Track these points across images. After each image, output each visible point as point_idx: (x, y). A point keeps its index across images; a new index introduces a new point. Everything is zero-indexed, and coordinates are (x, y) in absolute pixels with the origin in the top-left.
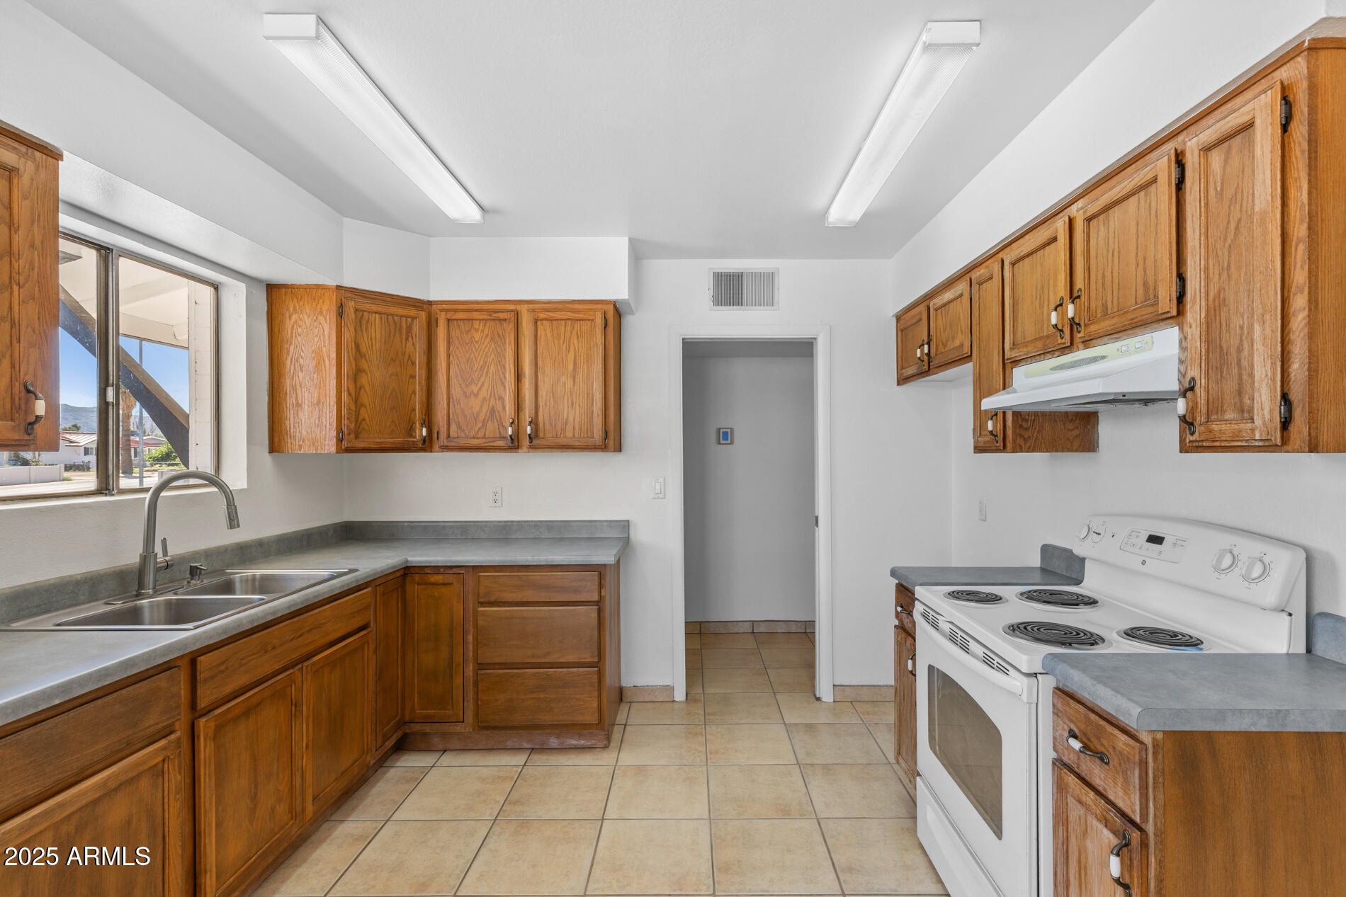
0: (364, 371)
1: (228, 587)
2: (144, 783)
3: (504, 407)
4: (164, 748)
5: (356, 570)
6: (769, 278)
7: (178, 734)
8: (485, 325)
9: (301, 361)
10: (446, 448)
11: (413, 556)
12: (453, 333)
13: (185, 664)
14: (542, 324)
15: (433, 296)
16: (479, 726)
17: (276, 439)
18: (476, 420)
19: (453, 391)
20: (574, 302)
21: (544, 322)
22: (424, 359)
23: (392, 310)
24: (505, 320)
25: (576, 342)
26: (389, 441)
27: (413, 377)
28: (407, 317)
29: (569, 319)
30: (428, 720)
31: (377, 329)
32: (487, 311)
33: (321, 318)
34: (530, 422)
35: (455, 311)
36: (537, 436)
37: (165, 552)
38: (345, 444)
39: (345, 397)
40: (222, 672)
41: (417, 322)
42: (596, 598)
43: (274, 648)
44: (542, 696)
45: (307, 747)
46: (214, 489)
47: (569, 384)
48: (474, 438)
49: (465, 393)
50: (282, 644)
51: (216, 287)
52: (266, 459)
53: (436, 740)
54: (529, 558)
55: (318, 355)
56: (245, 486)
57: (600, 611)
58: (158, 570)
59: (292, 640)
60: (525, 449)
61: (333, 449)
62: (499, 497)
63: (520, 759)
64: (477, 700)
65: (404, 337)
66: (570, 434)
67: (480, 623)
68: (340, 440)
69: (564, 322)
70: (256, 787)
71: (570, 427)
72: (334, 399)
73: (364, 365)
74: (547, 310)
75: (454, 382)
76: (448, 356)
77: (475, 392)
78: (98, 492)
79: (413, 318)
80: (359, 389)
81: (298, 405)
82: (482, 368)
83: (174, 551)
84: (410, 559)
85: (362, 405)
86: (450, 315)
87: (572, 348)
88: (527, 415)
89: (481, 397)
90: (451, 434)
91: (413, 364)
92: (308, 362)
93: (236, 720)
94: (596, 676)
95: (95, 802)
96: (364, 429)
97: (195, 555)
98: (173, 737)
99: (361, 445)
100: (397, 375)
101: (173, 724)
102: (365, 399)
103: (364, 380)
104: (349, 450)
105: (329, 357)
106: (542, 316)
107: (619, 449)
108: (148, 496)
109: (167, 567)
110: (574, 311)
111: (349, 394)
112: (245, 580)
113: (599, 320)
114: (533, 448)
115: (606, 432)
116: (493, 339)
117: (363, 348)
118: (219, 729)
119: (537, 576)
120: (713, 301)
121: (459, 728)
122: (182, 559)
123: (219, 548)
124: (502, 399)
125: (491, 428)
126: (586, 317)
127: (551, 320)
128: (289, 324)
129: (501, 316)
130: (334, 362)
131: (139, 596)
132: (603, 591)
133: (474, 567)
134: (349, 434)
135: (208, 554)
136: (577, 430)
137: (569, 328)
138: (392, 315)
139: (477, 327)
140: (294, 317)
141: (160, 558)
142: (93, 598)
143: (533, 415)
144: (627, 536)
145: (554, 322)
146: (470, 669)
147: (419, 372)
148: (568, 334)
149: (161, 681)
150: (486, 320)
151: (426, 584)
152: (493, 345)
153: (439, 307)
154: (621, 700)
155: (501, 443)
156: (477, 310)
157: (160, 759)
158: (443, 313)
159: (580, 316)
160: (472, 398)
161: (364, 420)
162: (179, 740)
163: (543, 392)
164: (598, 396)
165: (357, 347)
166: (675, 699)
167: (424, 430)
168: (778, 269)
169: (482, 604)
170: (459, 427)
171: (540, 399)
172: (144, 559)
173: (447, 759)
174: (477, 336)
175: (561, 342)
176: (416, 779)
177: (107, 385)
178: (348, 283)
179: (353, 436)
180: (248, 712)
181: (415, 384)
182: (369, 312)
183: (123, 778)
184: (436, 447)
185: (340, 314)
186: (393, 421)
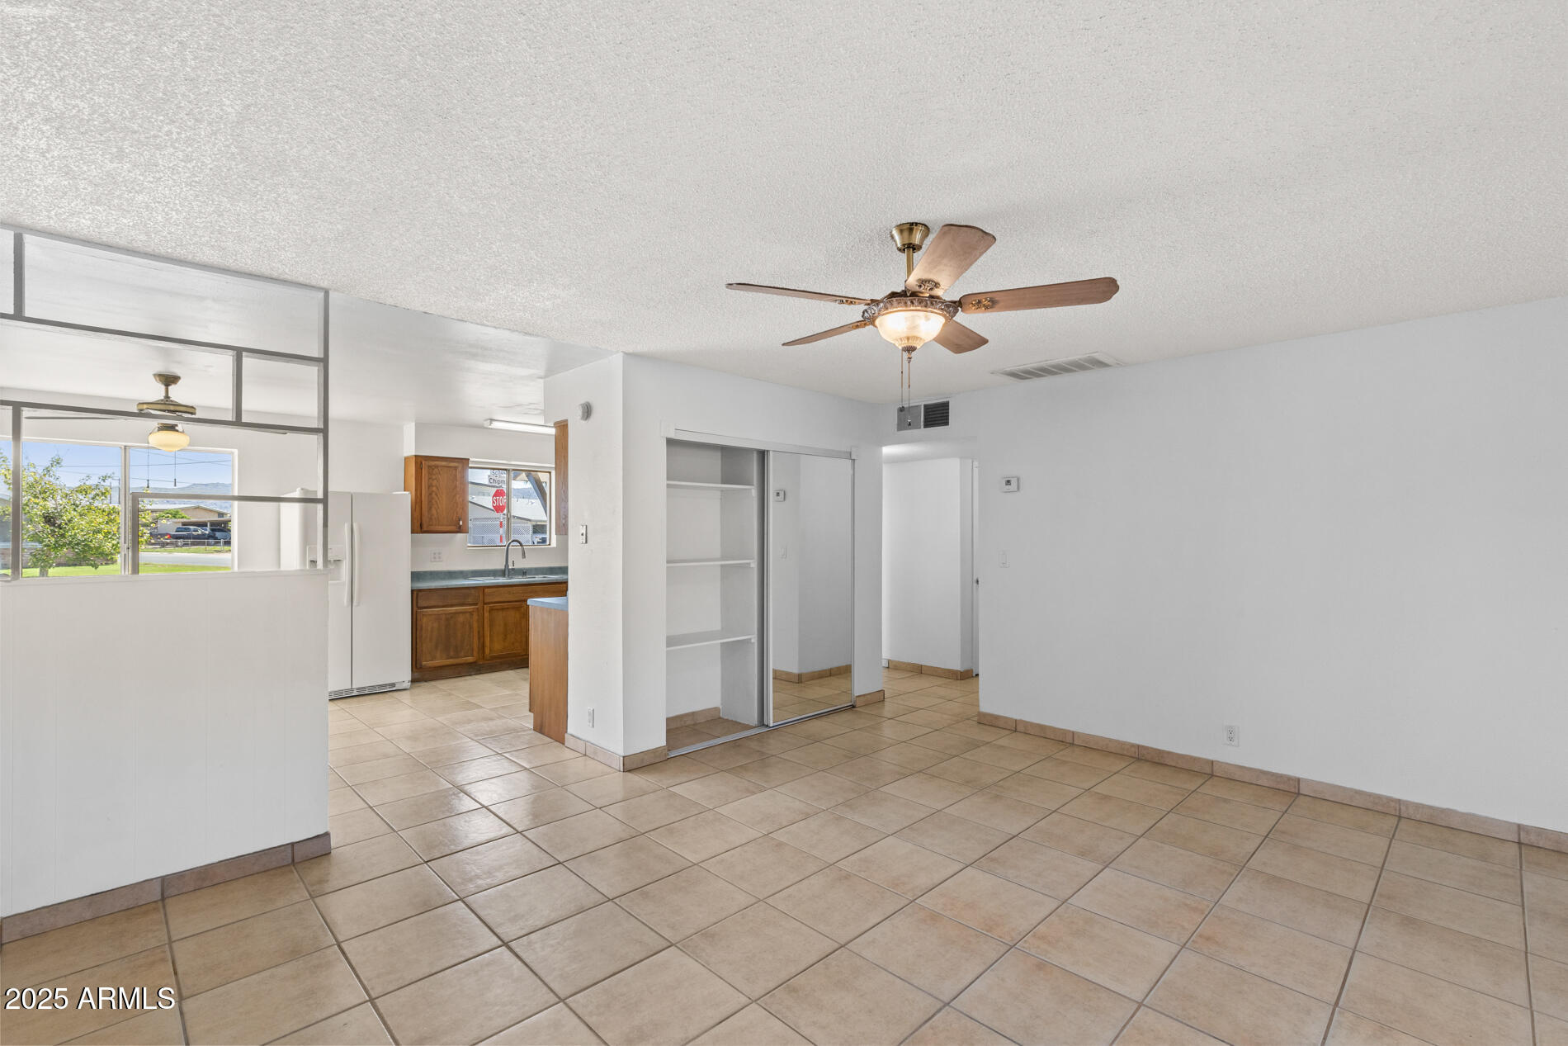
2: (468, 615)
4: (474, 608)
7: (478, 606)
101: (477, 603)
118: (491, 610)
157: (473, 611)
162: (478, 608)
183: (463, 611)
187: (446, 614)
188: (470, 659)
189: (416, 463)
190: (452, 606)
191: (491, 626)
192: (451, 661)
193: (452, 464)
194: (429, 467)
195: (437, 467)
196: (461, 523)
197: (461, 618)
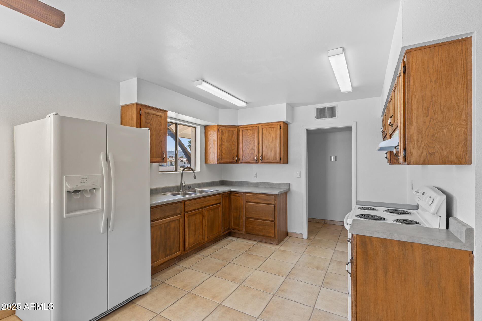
0: (223, 144)
1: (195, 191)
2: (177, 222)
3: (255, 152)
4: (179, 217)
5: (218, 190)
6: (334, 109)
7: (182, 215)
8: (250, 131)
9: (211, 142)
10: (242, 163)
11: (232, 189)
12: (243, 133)
13: (183, 202)
14: (264, 129)
15: (239, 124)
16: (246, 233)
17: (206, 160)
18: (248, 155)
19: (243, 148)
20: (272, 123)
21: (265, 129)
22: (237, 140)
23: (229, 129)
24: (255, 129)
25: (273, 134)
26: (228, 161)
27: (234, 145)
28: (233, 130)
29: (271, 127)
30: (235, 229)
31: (226, 134)
32: (251, 127)
33: (214, 132)
34: (261, 156)
35: (244, 128)
36: (263, 159)
37: (184, 184)
38: (219, 162)
39: (219, 150)
40: (189, 205)
41: (235, 131)
42: (273, 203)
43: (199, 203)
44: (260, 227)
45: (206, 226)
46: (192, 171)
47: (271, 145)
48: (248, 160)
49: (246, 148)
50: (201, 203)
51: (195, 128)
52: (204, 165)
53: (237, 235)
54: (257, 191)
55: (214, 141)
56: (200, 171)
57: (275, 207)
58: (183, 187)
59: (203, 202)
60: (260, 163)
61: (217, 163)
62: (256, 176)
63: (255, 243)
64: (245, 226)
65: (232, 135)
66: (271, 159)
67: (246, 207)
68: (218, 161)
69: (269, 128)
70: (195, 230)
71: (271, 157)
72: (217, 151)
73: (223, 143)
74: (265, 125)
75: (243, 146)
76: (242, 139)
77: (248, 148)
78: (175, 171)
79: (234, 130)
80: (222, 148)
81: (210, 153)
82: (250, 142)
83: (186, 183)
84: (231, 189)
85: (223, 152)
86: (243, 129)
87: (272, 135)
88: (260, 154)
89: (249, 149)
90: (243, 159)
91: (234, 142)
92: (212, 143)
93: (192, 215)
94: (273, 224)
95: (169, 222)
96: (223, 158)
97: (190, 185)
98: (181, 215)
99: (222, 162)
100: (230, 145)
101: (181, 213)
102: (223, 151)
103: (223, 146)
104: (220, 163)
105: (216, 141)
106: (264, 127)
107: (288, 163)
108: (181, 172)
109: (184, 186)
110: (272, 125)
111: (220, 150)
112: (198, 191)
113: (279, 127)
114: (262, 162)
115: (280, 158)
116: (252, 134)
117: (223, 139)
118: (189, 216)
119: (259, 196)
120: (316, 117)
121: (241, 232)
122: (188, 185)
123: (194, 184)
124: (254, 150)
125: (252, 158)
126: (275, 126)
127: (266, 128)
128: (209, 134)
129: (254, 128)
130: (217, 142)
131: (180, 191)
132: (276, 201)
133: (245, 192)
134: (220, 159)
135: (192, 185)
136: (273, 158)
137: (271, 130)
138: (229, 130)
139: (248, 131)
140: (210, 133)
141: (183, 184)
142: (173, 191)
143: (262, 154)
144: (289, 188)
145: (267, 129)
146: (244, 218)
147: (235, 144)
148: (271, 132)
149: (179, 204)
150: (251, 129)
151: (235, 196)
152: (252, 136)
153: (240, 127)
154: (288, 235)
155: (254, 161)
156: (249, 127)
157: (179, 218)
158: (241, 128)
159: (274, 126)
160: (247, 150)
161: (223, 156)
162: (182, 216)
163: (264, 148)
164: (278, 148)
165: (222, 138)
166: (303, 238)
167: (236, 158)
168: (338, 105)
169: (247, 202)
170: (244, 157)
171: (263, 150)
172: (181, 184)
173: (239, 239)
174: (249, 134)
175: (269, 134)
176: (231, 242)
177: (176, 150)
178: (220, 124)
179: (220, 160)
180: (194, 215)
181: (234, 147)
182: (224, 130)
183: (174, 220)
184: (239, 162)
185: (218, 131)
186: (229, 156)
187: (165, 224)
188: (178, 253)
189: (137, 109)
190: (167, 217)
191: (189, 227)
192: (168, 258)
193: (159, 114)
194: (146, 113)
195: (150, 114)
196: (164, 156)
197: (173, 225)
